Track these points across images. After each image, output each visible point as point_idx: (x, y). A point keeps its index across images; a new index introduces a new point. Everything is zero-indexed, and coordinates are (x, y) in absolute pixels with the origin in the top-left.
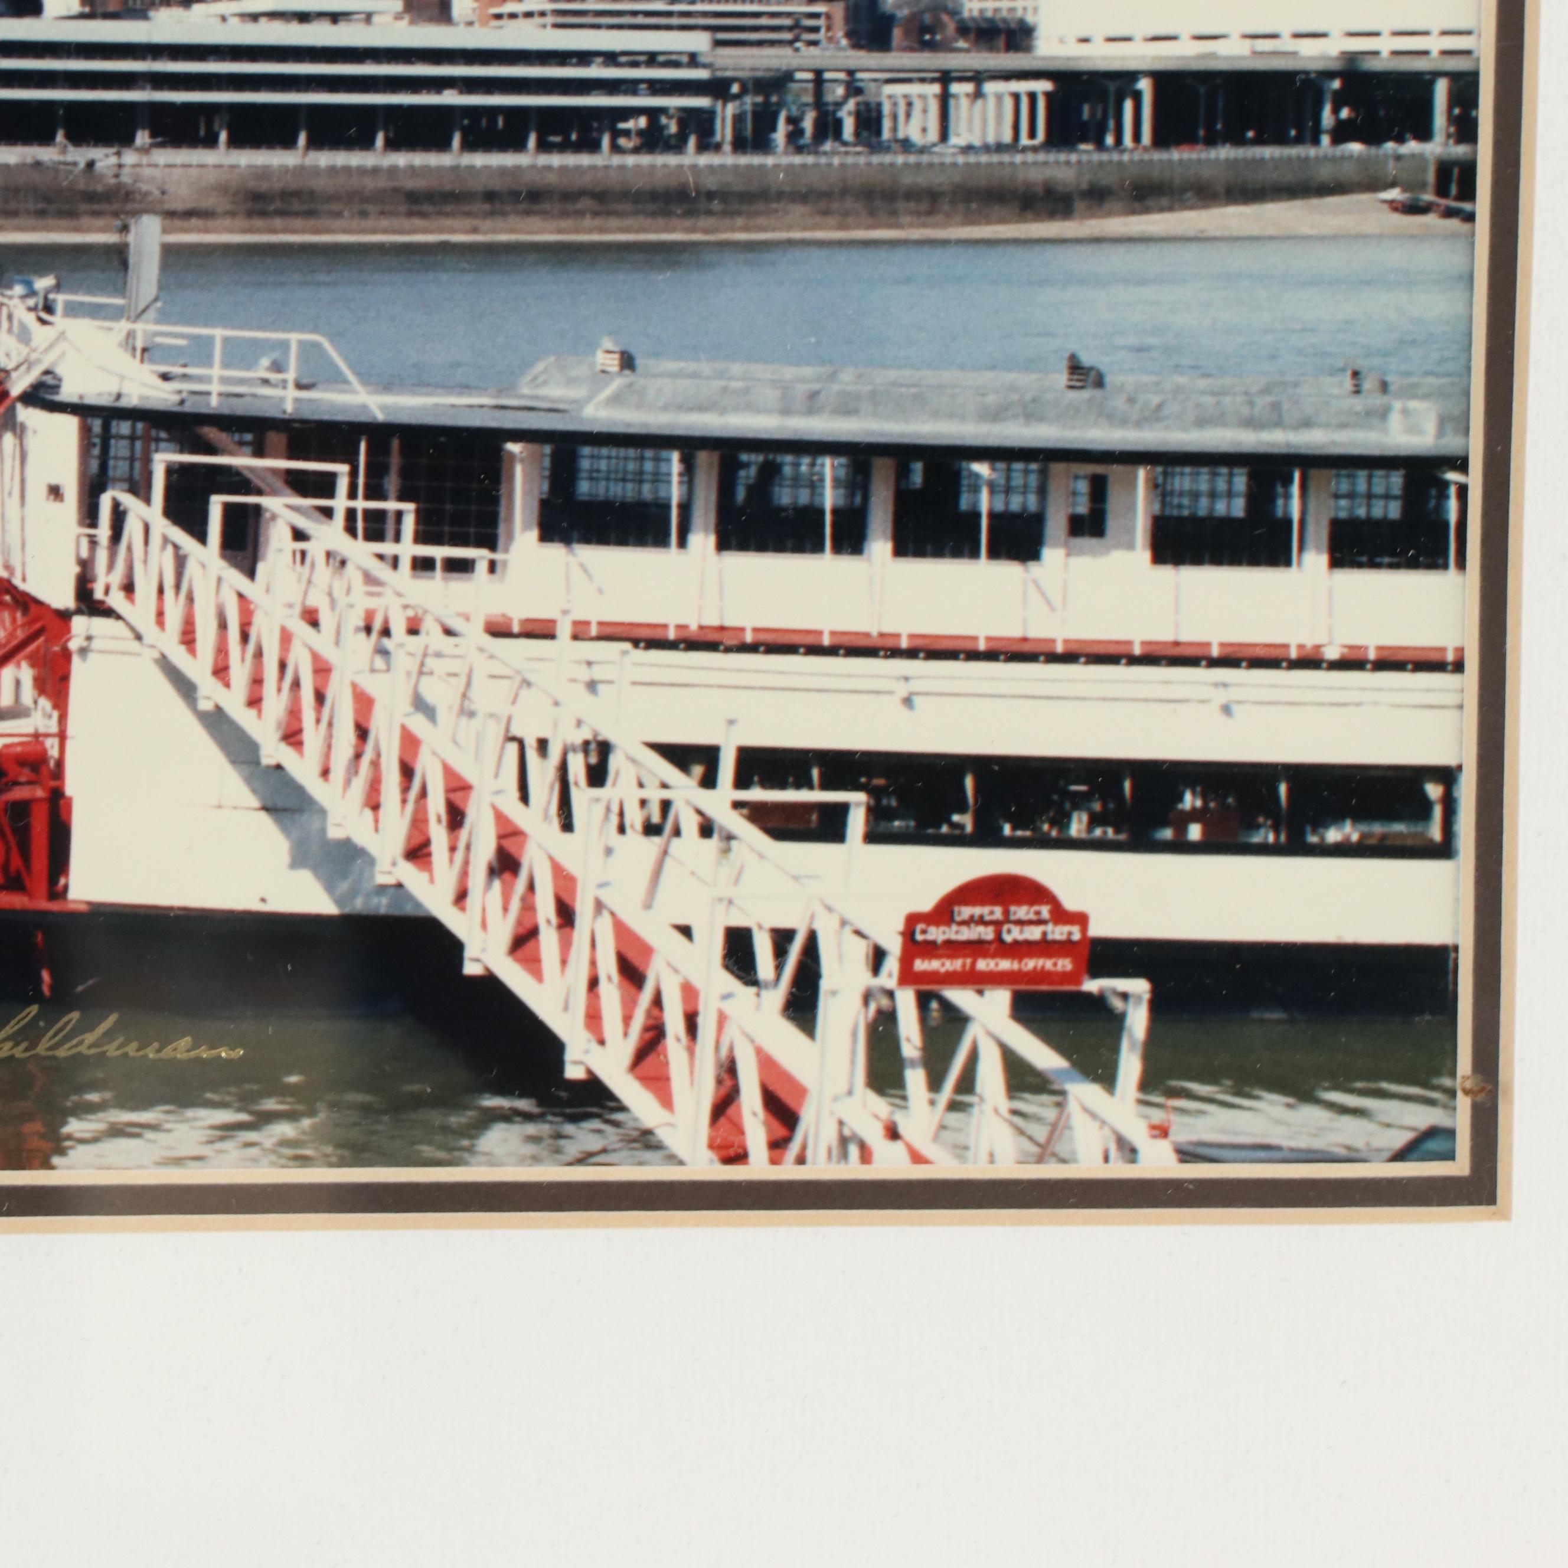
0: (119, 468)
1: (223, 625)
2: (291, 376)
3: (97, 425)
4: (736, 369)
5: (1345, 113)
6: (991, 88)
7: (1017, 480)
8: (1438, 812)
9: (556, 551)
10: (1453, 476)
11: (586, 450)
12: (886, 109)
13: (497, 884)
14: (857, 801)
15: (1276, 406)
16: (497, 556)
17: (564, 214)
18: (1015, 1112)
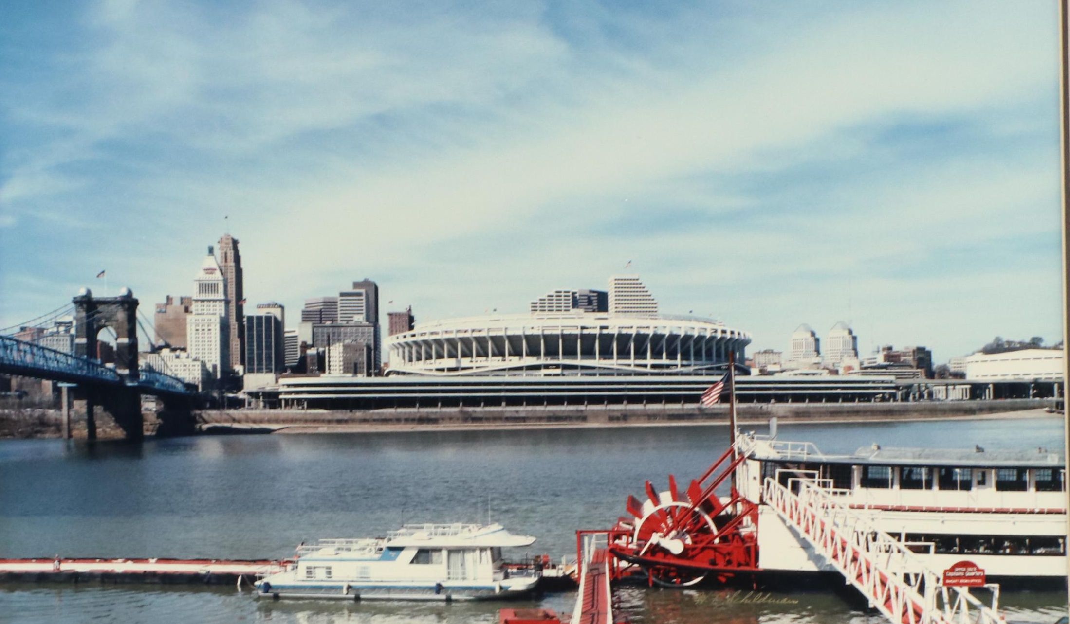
0: (768, 473)
1: (791, 507)
2: (805, 452)
3: (764, 463)
4: (903, 449)
5: (1035, 391)
6: (957, 387)
7: (966, 473)
8: (1062, 546)
9: (864, 490)
10: (1062, 471)
11: (870, 467)
12: (934, 392)
13: (853, 564)
14: (932, 545)
15: (1022, 456)
16: (851, 491)
17: (864, 416)
18: (970, 614)
